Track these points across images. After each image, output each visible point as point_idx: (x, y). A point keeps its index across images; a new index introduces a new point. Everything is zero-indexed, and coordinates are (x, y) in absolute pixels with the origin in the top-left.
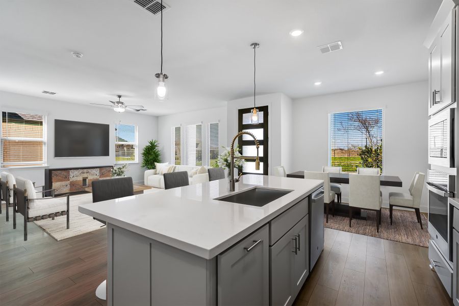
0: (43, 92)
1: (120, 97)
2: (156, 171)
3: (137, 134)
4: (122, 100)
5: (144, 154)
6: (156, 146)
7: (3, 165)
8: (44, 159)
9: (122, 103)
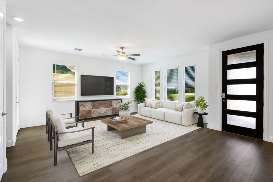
0: (75, 50)
1: (122, 48)
2: (146, 104)
3: (129, 77)
4: (124, 50)
5: (135, 92)
6: (143, 86)
7: (54, 99)
8: (75, 95)
9: (124, 53)
